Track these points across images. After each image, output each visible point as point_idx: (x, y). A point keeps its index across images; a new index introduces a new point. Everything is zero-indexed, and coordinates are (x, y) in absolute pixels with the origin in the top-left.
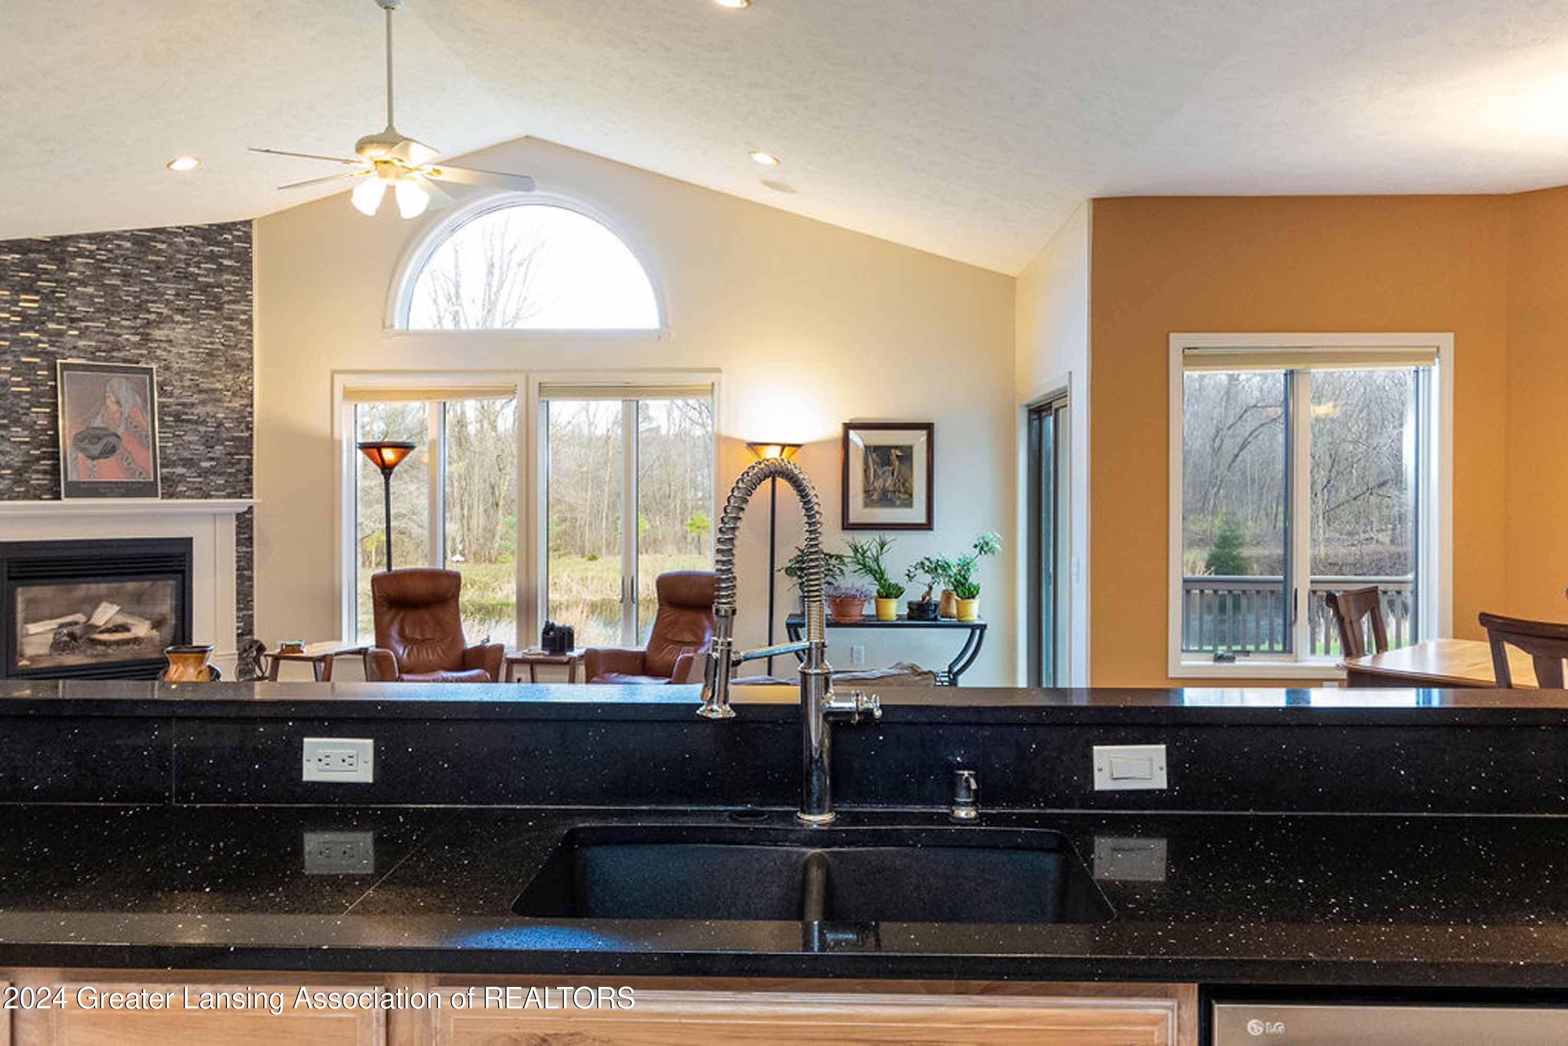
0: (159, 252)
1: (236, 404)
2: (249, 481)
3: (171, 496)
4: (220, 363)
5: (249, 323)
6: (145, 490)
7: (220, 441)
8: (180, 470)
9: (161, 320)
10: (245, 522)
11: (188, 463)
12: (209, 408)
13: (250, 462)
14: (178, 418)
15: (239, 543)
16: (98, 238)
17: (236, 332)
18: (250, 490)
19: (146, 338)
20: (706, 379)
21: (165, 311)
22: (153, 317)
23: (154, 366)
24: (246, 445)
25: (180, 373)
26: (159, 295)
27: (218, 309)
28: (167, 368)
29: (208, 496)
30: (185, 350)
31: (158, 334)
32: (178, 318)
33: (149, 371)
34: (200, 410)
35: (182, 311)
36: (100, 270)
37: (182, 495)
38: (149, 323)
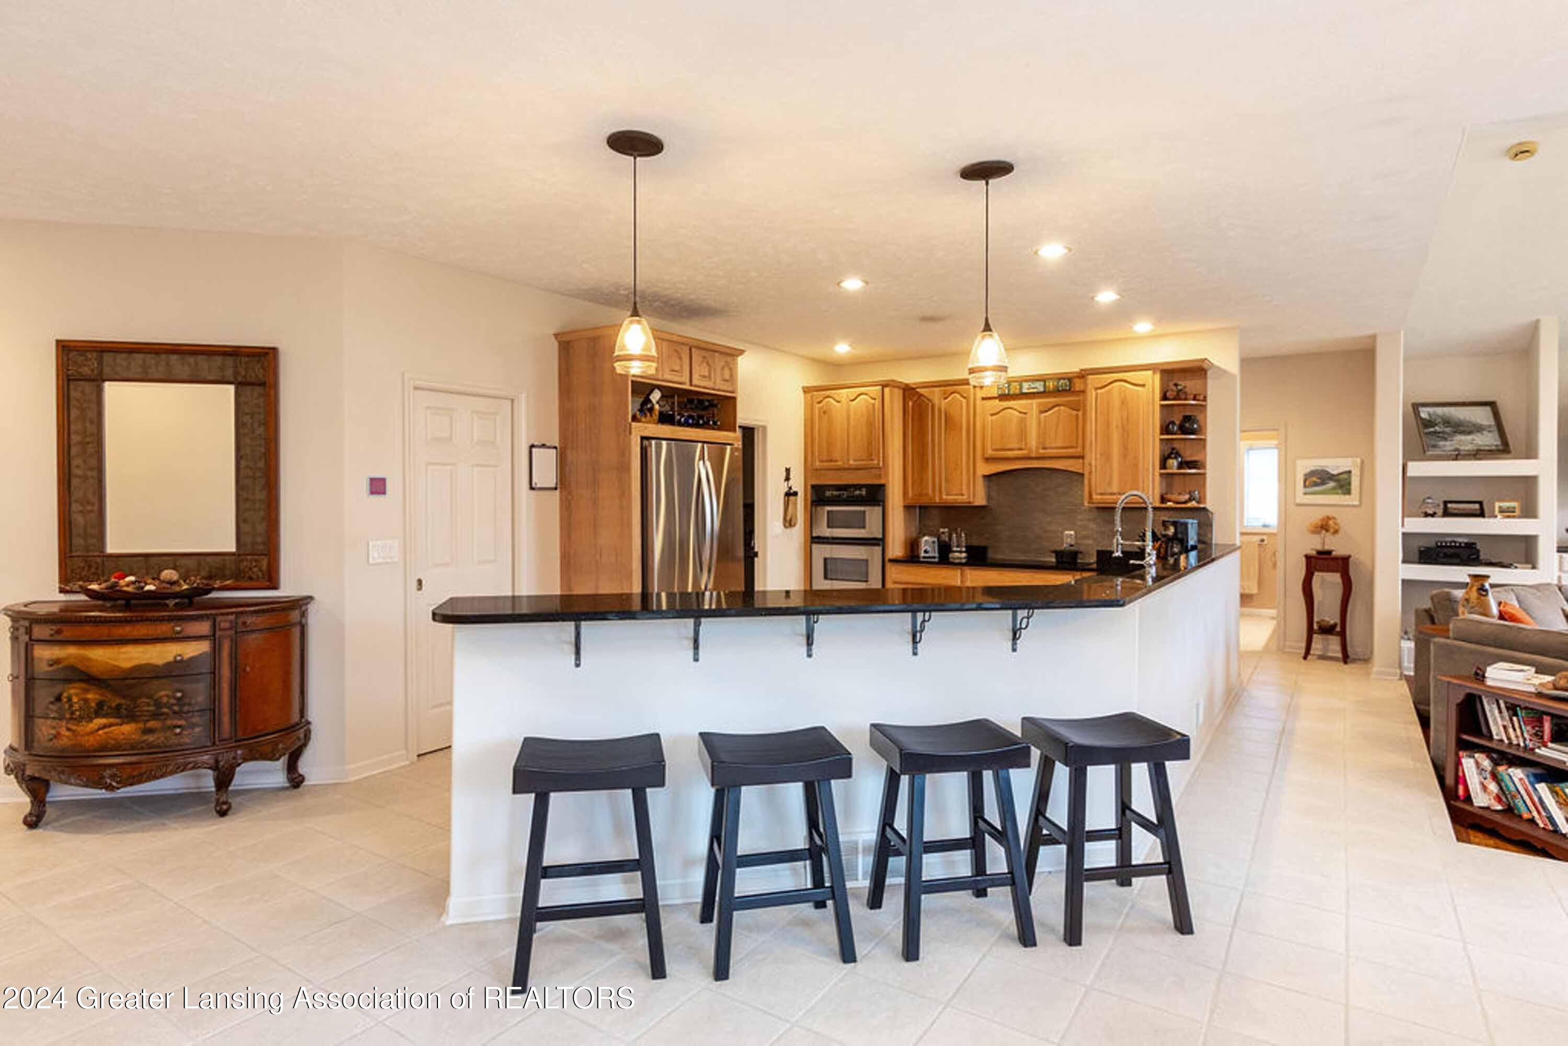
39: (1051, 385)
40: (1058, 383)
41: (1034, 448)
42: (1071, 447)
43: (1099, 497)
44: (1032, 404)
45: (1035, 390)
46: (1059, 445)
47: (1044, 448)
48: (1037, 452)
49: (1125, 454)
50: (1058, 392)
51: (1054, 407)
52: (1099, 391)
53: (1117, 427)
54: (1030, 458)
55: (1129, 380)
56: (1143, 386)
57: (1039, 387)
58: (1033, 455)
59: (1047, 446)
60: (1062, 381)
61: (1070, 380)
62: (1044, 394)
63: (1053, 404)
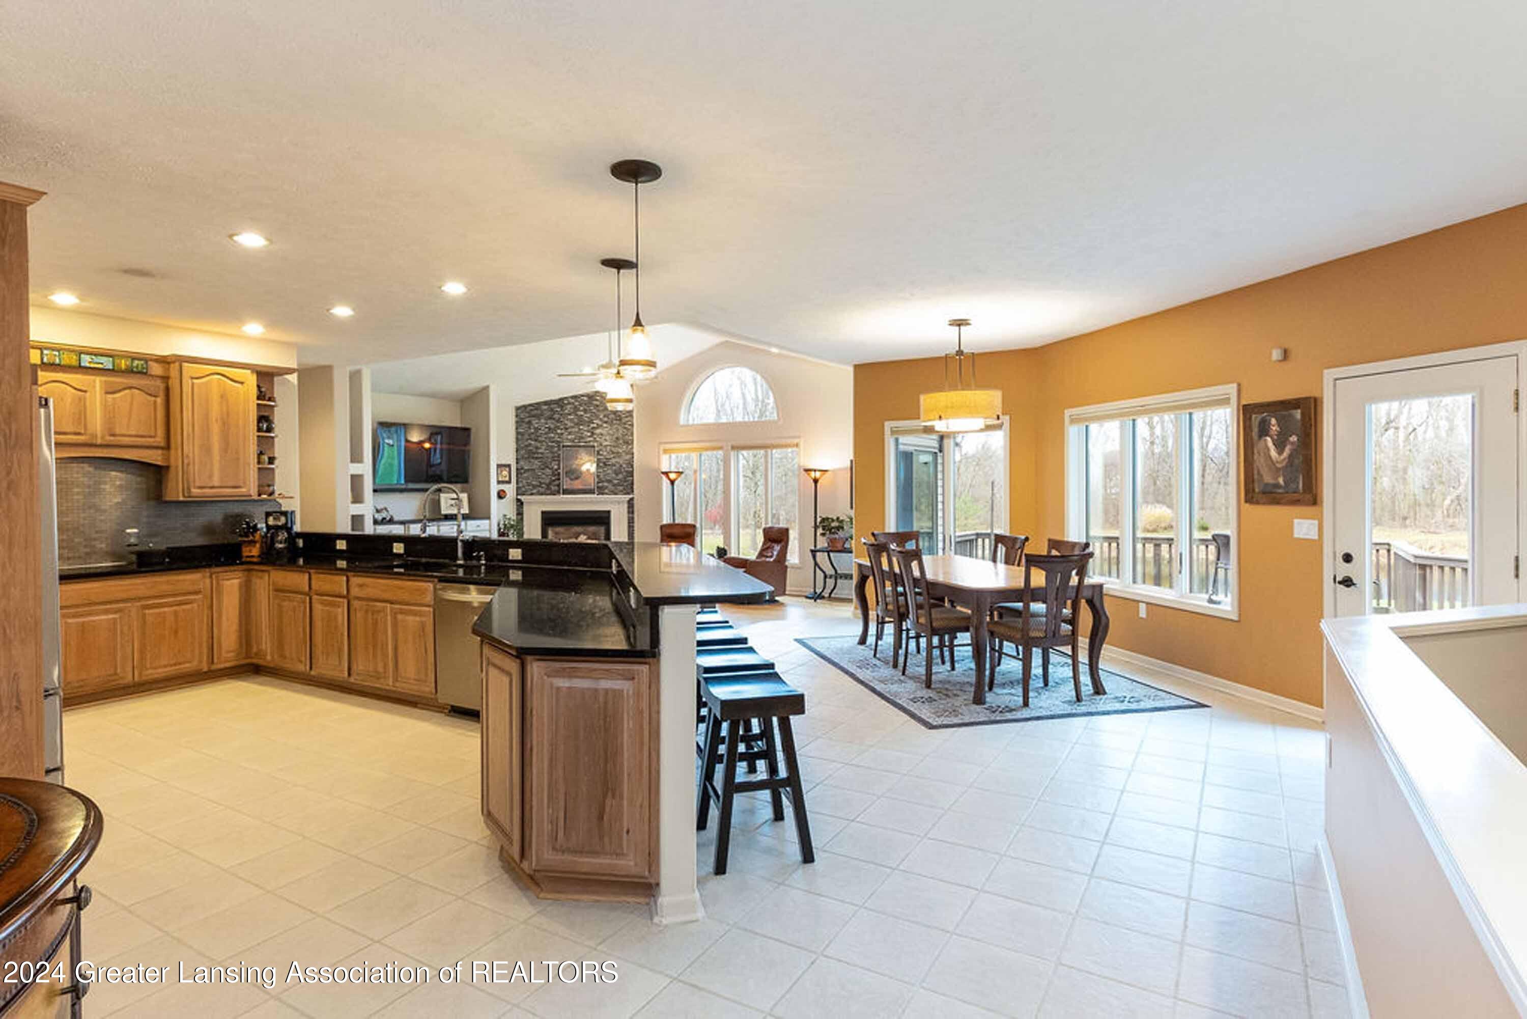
0: (597, 400)
1: (628, 457)
2: (632, 488)
3: (603, 494)
4: (621, 441)
5: (632, 425)
6: (591, 492)
7: (621, 473)
8: (606, 484)
9: (599, 426)
10: (631, 503)
11: (609, 481)
12: (617, 460)
13: (633, 481)
14: (604, 463)
15: (629, 512)
16: (575, 397)
17: (628, 429)
18: (633, 491)
19: (593, 434)
20: (796, 441)
21: (600, 423)
22: (595, 425)
23: (596, 444)
24: (631, 474)
25: (606, 446)
26: (597, 417)
27: (620, 420)
28: (601, 445)
29: (616, 494)
30: (607, 438)
31: (598, 431)
32: (605, 425)
33: (594, 447)
34: (613, 461)
35: (606, 422)
36: (576, 409)
37: (607, 494)
38: (593, 428)
39: (123, 364)
40: (132, 362)
41: (99, 435)
42: (151, 437)
43: (199, 491)
44: (94, 381)
45: (100, 366)
46: (134, 433)
47: (113, 435)
48: (102, 438)
49: (225, 449)
50: (130, 371)
51: (125, 389)
52: (195, 381)
53: (217, 420)
54: (96, 446)
55: (227, 374)
56: (242, 383)
57: (107, 363)
58: (99, 441)
59: (118, 431)
60: (136, 362)
61: (146, 361)
62: (113, 371)
63: (124, 386)
